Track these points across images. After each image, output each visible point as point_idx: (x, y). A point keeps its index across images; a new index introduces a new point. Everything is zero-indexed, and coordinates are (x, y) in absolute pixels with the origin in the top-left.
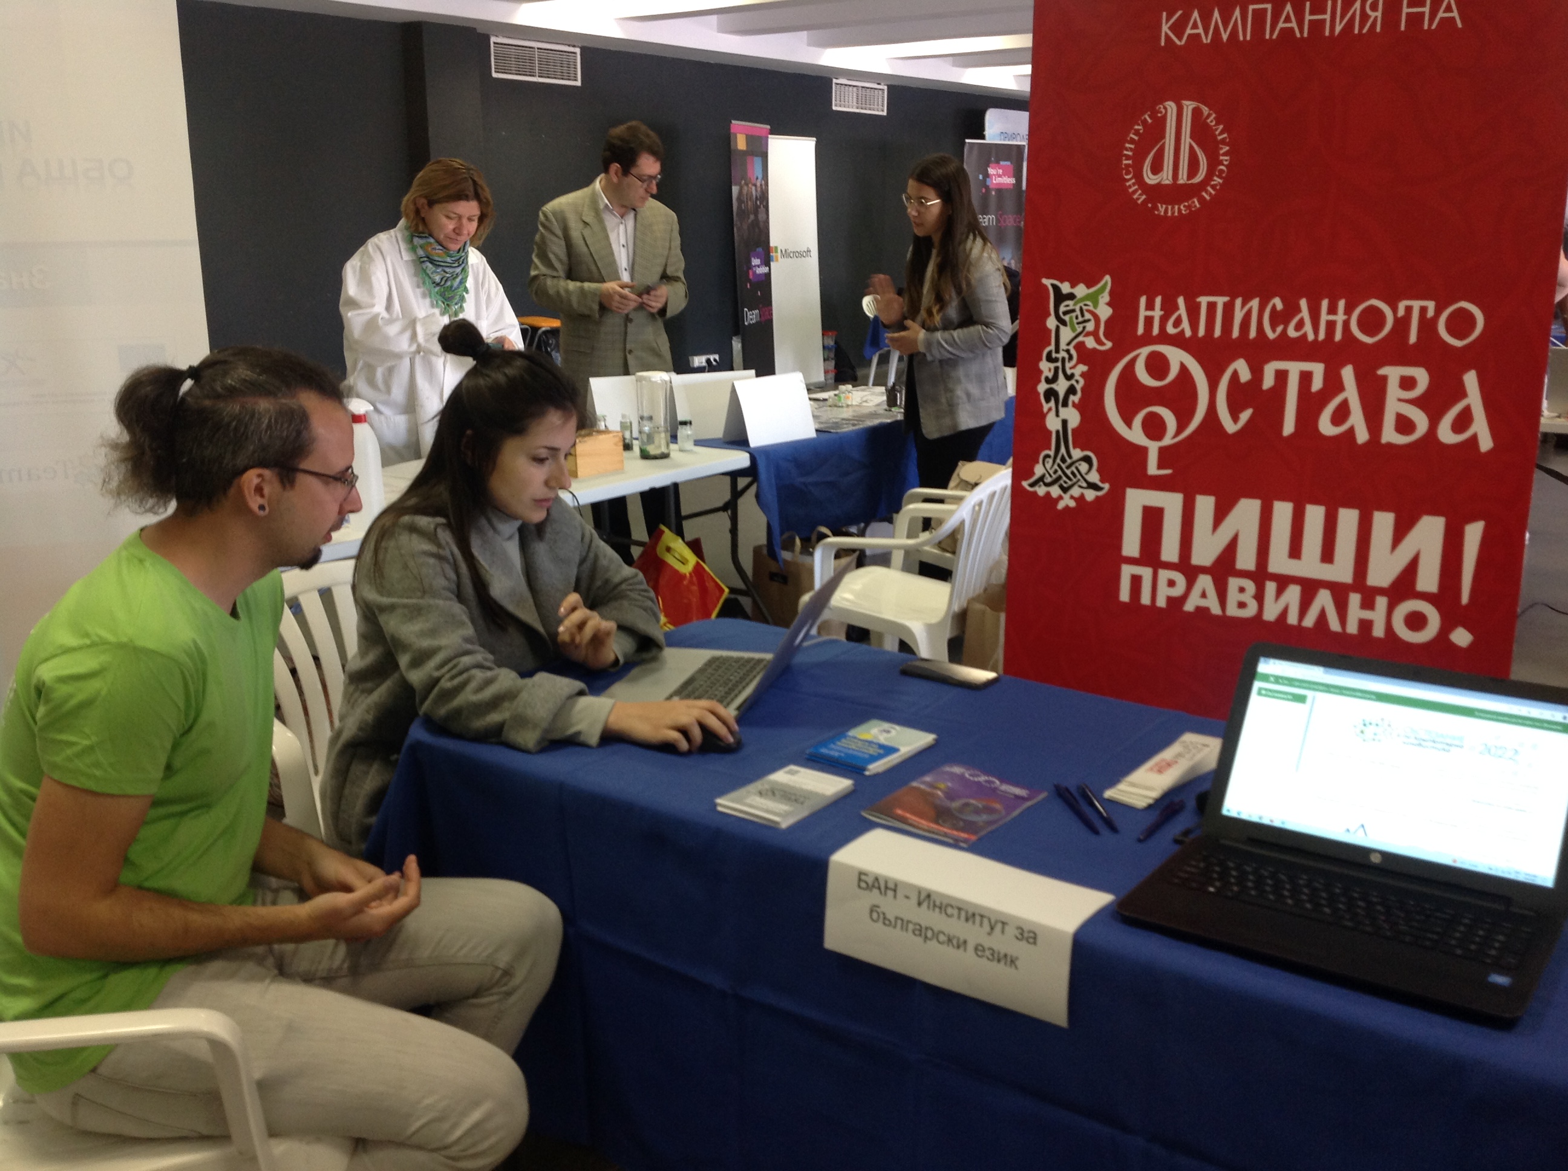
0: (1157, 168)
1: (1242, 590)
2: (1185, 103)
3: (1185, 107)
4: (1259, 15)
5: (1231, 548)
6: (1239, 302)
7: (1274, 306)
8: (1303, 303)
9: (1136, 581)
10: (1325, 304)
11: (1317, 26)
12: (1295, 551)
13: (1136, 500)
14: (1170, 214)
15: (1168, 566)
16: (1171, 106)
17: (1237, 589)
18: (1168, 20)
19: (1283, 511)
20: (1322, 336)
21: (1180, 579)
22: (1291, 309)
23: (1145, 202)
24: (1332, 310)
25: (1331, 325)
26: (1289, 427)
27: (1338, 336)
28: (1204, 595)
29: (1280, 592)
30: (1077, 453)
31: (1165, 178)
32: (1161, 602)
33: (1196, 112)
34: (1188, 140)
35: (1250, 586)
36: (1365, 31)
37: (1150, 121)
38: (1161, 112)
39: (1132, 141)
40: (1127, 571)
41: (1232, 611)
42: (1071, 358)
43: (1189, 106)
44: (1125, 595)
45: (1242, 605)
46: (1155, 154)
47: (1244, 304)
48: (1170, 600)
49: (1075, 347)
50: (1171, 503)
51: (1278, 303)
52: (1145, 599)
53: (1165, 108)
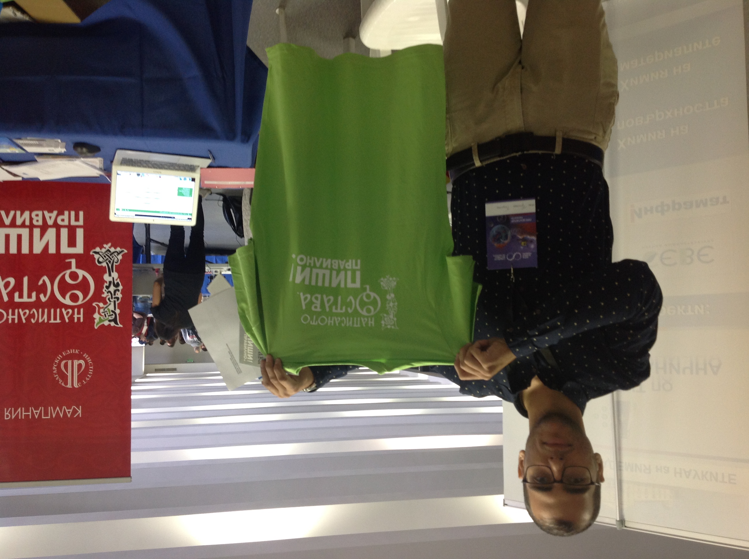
0: (80, 366)
1: (37, 221)
2: (71, 387)
3: (71, 384)
4: (46, 414)
5: (42, 235)
6: (46, 321)
7: (34, 319)
8: (24, 321)
9: (77, 219)
10: (16, 321)
11: (27, 410)
12: (19, 237)
13: (79, 249)
14: (74, 350)
15: (64, 226)
16: (76, 386)
17: (39, 221)
18: (79, 414)
19: (25, 250)
20: (16, 311)
21: (59, 222)
22: (28, 319)
23: (83, 354)
24: (13, 319)
25: (13, 314)
26: (26, 279)
27: (10, 311)
28: (50, 217)
29: (24, 222)
30: (104, 264)
31: (77, 363)
32: (66, 213)
33: (66, 384)
34: (69, 375)
35: (35, 223)
36: (10, 409)
37: (84, 381)
38: (80, 384)
39: (90, 374)
40: (81, 222)
41: (40, 213)
42: (109, 299)
43: (69, 386)
44: (81, 214)
45: (37, 215)
46: (81, 369)
47: (44, 320)
48: (63, 214)
49: (107, 303)
50: (65, 249)
51: (33, 321)
52: (73, 213)
53: (78, 385)
